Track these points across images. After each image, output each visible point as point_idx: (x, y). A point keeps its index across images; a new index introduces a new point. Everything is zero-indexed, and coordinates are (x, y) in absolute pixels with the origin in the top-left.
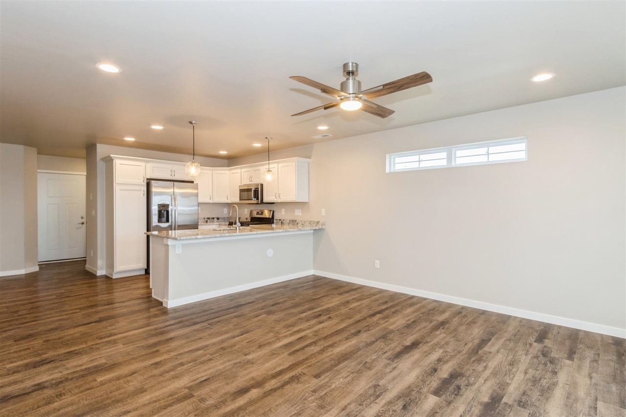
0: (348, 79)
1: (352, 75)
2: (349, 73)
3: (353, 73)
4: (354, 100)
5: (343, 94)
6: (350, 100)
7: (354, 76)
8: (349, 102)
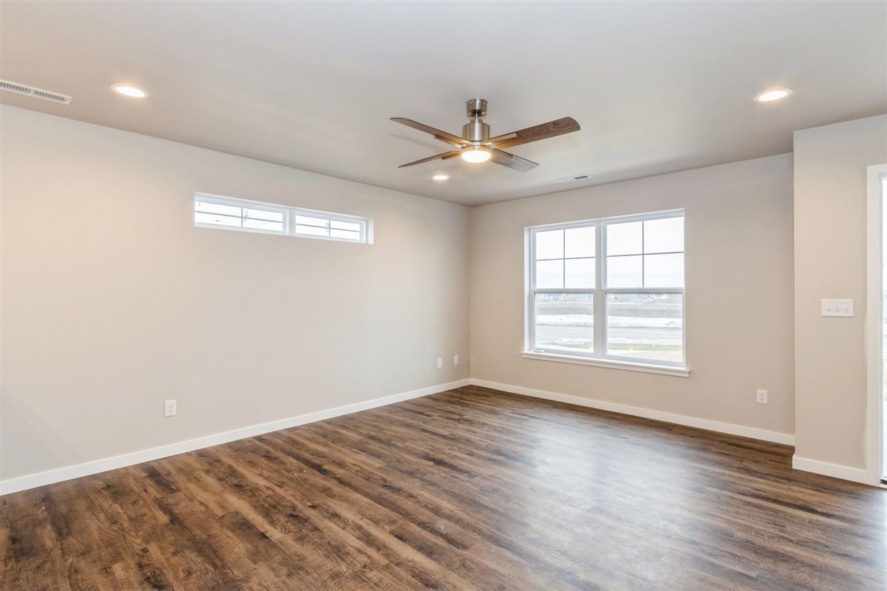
0: (473, 122)
1: (479, 115)
2: (474, 113)
3: (480, 113)
6: (474, 149)
7: (480, 118)
8: (473, 151)
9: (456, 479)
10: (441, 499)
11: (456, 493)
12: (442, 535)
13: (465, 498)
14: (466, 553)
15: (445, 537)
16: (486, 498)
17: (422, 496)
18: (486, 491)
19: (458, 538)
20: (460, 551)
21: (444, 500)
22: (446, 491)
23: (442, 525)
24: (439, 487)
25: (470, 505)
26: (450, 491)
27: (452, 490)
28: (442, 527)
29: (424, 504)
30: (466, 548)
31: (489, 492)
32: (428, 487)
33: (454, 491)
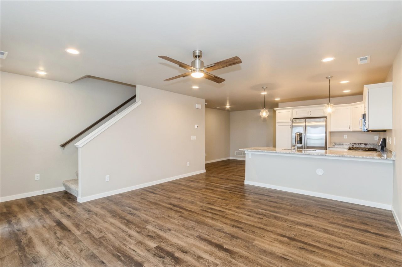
0: (196, 60)
1: (198, 57)
2: (196, 56)
3: (199, 56)
4: (199, 72)
5: (193, 68)
6: (197, 72)
7: (199, 58)
8: (196, 73)
9: (208, 234)
10: (212, 223)
11: (207, 226)
12: (209, 212)
13: (202, 224)
14: (201, 209)
15: (208, 212)
16: (193, 225)
17: (221, 224)
18: (192, 228)
19: (203, 212)
20: (203, 209)
21: (211, 223)
22: (211, 226)
23: (210, 215)
24: (215, 229)
25: (200, 221)
26: (209, 227)
27: (208, 227)
28: (209, 214)
29: (219, 221)
30: (201, 210)
31: (191, 227)
32: (220, 229)
33: (207, 227)
